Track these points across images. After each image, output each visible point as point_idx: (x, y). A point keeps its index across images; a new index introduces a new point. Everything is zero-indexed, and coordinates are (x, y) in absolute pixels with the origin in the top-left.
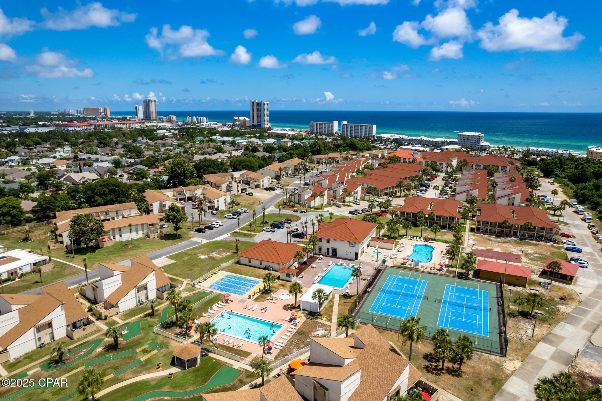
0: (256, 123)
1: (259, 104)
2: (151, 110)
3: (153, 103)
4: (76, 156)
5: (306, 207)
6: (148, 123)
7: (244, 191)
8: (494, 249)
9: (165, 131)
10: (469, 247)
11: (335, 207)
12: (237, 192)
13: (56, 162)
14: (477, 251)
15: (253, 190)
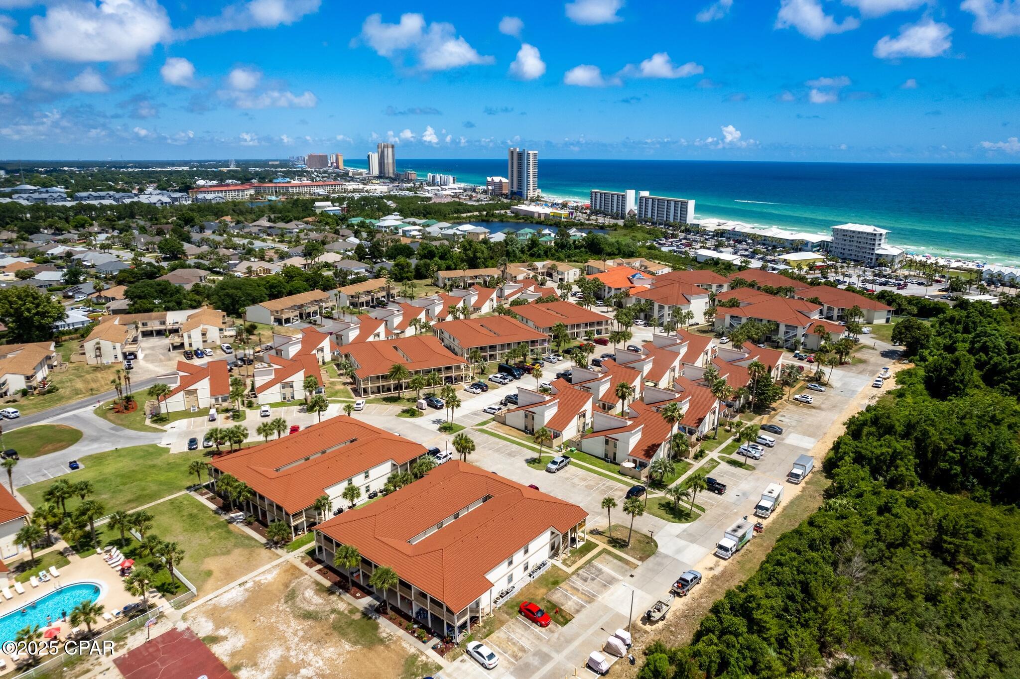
0: (515, 189)
1: (520, 155)
2: (386, 161)
3: (390, 150)
4: (69, 255)
5: (148, 412)
6: (351, 186)
7: (132, 357)
8: (225, 642)
9: (329, 203)
10: (184, 618)
11: (206, 418)
12: (113, 360)
13: (12, 266)
14: (163, 642)
15: (163, 354)
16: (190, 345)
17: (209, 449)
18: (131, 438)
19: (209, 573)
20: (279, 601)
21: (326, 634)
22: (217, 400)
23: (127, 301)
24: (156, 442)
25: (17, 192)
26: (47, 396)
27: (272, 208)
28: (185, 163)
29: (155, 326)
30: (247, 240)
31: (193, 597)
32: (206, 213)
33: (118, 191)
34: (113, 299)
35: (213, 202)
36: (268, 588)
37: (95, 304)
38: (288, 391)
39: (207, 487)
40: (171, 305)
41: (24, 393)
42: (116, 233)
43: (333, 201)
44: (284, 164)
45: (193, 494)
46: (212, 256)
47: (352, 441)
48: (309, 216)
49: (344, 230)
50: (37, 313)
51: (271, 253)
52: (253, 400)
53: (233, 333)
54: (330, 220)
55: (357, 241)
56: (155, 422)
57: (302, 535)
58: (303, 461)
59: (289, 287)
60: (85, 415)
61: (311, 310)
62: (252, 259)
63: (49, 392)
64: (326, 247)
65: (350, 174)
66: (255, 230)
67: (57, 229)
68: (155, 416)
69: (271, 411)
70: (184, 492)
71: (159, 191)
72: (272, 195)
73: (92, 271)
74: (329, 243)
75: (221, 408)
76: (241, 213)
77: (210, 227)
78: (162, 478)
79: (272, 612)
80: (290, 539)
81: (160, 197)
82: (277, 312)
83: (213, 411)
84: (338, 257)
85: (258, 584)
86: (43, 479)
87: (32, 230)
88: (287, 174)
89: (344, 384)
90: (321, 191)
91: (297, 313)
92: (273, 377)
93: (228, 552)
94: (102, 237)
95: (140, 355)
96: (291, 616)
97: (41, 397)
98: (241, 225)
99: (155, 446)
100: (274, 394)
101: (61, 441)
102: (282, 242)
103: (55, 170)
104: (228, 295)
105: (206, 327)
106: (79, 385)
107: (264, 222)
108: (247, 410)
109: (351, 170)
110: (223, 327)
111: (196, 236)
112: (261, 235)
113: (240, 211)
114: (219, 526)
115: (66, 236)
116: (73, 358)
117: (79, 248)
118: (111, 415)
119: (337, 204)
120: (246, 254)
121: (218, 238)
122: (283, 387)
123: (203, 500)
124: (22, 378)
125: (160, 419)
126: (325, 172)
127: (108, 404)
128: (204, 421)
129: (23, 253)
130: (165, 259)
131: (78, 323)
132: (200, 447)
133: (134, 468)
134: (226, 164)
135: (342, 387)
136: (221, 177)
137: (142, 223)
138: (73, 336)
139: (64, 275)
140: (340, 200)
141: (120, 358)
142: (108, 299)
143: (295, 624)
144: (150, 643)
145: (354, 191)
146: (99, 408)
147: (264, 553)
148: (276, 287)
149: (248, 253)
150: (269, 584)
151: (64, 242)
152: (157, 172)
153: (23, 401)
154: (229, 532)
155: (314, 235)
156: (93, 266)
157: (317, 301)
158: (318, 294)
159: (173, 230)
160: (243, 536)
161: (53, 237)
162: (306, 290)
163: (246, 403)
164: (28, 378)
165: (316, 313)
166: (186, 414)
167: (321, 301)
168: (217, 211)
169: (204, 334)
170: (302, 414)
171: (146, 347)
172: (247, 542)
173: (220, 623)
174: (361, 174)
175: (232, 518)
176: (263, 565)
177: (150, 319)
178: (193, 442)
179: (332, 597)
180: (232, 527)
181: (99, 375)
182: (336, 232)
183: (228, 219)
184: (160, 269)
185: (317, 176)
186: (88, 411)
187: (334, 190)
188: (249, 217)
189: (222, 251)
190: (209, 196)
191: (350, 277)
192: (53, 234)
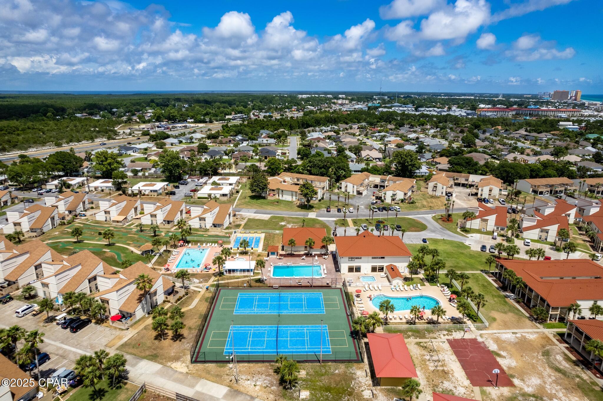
4: (418, 138)
5: (459, 225)
6: (586, 113)
7: (450, 195)
8: (504, 359)
9: (571, 123)
10: (481, 335)
11: (491, 237)
12: (440, 194)
13: (394, 141)
14: (470, 343)
15: (465, 197)
16: (481, 195)
17: (493, 254)
18: (450, 236)
19: (494, 319)
20: (538, 353)
21: (573, 388)
22: (498, 228)
23: (449, 166)
24: (463, 241)
25: (394, 106)
26: (411, 205)
27: (528, 124)
28: (472, 95)
29: (463, 181)
30: (513, 141)
31: (485, 328)
32: (487, 123)
33: (438, 108)
34: (439, 163)
35: (491, 117)
36: (531, 343)
37: (431, 164)
38: (544, 235)
39: (492, 273)
40: (471, 171)
41: (402, 201)
42: (438, 129)
43: (574, 122)
44: (534, 97)
45: (484, 274)
46: (491, 148)
47: (596, 278)
48: (555, 130)
49: (582, 142)
50: (411, 165)
51: (528, 151)
52: (520, 234)
53: (506, 193)
54: (571, 135)
55: (594, 150)
56: (462, 231)
57: (554, 322)
58: (558, 278)
59: (543, 173)
60: (428, 218)
61: (558, 189)
62: (516, 153)
63: (412, 203)
64: (569, 151)
65: (586, 105)
66: (518, 136)
67: (412, 125)
68: (462, 228)
69: (531, 243)
70: (479, 272)
71: (459, 109)
72: (526, 116)
73: (428, 148)
74: (571, 149)
75: (499, 234)
76: (507, 125)
77: (488, 132)
78: (468, 261)
79: (533, 356)
80: (546, 321)
81: (460, 112)
82: (535, 186)
83: (496, 234)
84: (579, 159)
85: (525, 338)
86: (411, 243)
87: (400, 125)
88: (536, 103)
89: (584, 241)
90: (564, 115)
91: (549, 189)
92: (535, 224)
93: (505, 313)
94: (432, 131)
95: (454, 195)
96: (546, 365)
97: (409, 205)
98: (508, 132)
99: (463, 243)
100: (535, 234)
101: (418, 228)
102: (535, 145)
103: (408, 96)
104: (505, 171)
105: (492, 186)
106: (425, 203)
107: (523, 132)
108: (515, 239)
109: (587, 103)
110: (502, 188)
111: (482, 136)
112: (521, 139)
113: (506, 124)
114: (499, 296)
115: (415, 129)
116: (423, 189)
117: (421, 136)
118: (440, 221)
119: (576, 124)
120: (513, 149)
121: (494, 138)
122: (542, 231)
123: (490, 279)
124: (403, 193)
125: (465, 230)
126: (565, 103)
127: (438, 216)
128: (489, 238)
129: (397, 135)
130: (465, 147)
131: (423, 172)
132: (488, 251)
133: (452, 251)
134: (497, 96)
135: (583, 242)
136: (494, 103)
137: (451, 126)
138: (421, 178)
139: (417, 148)
140: (579, 122)
141: (444, 194)
142: (437, 163)
143: (548, 370)
144: (463, 340)
145: (590, 116)
146: (434, 216)
147: (528, 322)
148: (534, 171)
149: (515, 149)
150: (531, 340)
151: (415, 132)
152: (457, 99)
153: (401, 205)
154: (506, 302)
155: (558, 143)
156: (428, 145)
157: (564, 184)
158: (565, 180)
159: (468, 131)
160: (514, 307)
161: (409, 129)
162: (554, 176)
163: (515, 235)
164: (405, 194)
165: (562, 192)
166: (479, 231)
167: (567, 185)
168: (493, 123)
169: (490, 191)
170: (552, 251)
171: (457, 191)
172: (516, 311)
173: (501, 348)
174: (596, 105)
175: (507, 295)
176: (527, 328)
177: (461, 177)
178: (484, 247)
179: (577, 367)
180: (508, 300)
181: (434, 200)
182: (577, 142)
183: (500, 128)
184: (463, 151)
185: (559, 105)
186: (429, 217)
187: (573, 114)
188: (512, 128)
189: (498, 146)
190: (488, 114)
191: (589, 173)
192: (409, 128)
